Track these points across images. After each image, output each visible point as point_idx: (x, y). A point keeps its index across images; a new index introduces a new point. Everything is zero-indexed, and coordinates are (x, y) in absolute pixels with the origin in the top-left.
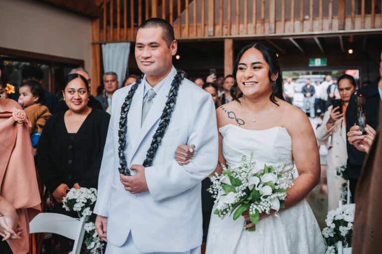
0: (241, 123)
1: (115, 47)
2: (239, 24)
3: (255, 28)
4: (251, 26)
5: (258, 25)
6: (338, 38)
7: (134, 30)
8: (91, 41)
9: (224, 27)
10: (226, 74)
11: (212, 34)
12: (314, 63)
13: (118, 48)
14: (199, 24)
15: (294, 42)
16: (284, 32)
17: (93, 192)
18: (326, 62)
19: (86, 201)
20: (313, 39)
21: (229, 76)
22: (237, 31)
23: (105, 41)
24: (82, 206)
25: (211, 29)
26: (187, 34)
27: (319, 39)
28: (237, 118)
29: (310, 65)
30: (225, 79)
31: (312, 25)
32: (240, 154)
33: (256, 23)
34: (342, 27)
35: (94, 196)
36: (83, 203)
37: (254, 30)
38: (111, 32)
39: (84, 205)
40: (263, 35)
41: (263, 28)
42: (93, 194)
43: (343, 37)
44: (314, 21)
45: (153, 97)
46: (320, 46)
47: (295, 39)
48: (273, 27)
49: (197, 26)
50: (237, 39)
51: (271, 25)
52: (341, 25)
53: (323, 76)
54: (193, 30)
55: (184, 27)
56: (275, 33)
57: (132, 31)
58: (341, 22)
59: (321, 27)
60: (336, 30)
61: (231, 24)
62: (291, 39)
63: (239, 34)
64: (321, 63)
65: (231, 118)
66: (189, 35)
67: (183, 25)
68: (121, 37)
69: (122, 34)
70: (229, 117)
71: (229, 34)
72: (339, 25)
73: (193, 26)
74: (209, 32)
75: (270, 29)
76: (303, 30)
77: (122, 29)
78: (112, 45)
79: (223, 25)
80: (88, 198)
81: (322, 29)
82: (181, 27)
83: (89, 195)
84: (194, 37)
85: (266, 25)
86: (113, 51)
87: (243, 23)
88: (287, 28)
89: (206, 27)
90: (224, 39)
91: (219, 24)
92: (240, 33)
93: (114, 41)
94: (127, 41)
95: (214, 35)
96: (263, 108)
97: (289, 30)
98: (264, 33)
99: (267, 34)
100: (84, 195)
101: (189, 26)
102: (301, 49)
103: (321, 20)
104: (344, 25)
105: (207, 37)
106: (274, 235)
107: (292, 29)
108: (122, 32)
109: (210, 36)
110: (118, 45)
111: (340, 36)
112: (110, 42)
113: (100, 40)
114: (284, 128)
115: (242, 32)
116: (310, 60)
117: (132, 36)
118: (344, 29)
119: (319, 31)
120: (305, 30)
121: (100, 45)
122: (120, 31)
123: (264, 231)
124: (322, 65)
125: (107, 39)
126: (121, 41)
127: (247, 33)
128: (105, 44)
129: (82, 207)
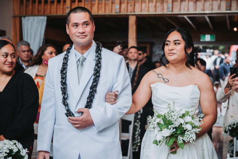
0: (166, 81)
1: (34, 20)
2: (142, 3)
3: (155, 6)
4: (152, 5)
5: (158, 4)
6: (225, 17)
7: (51, 6)
8: (12, 14)
9: (129, 5)
10: (130, 46)
11: (118, 11)
12: (205, 39)
13: (36, 20)
14: (107, 2)
15: (188, 20)
16: (180, 11)
17: (15, 144)
18: (215, 38)
19: (8, 151)
20: (204, 17)
21: (133, 47)
22: (140, 8)
23: (24, 14)
24: (5, 155)
25: (117, 7)
26: (97, 10)
27: (209, 17)
28: (164, 77)
29: (201, 40)
30: (129, 50)
31: (204, 6)
32: (167, 102)
33: (156, 2)
34: (228, 8)
35: (16, 147)
36: (6, 153)
37: (154, 9)
38: (30, 7)
39: (7, 154)
40: (162, 13)
41: (162, 8)
42: (15, 145)
43: (229, 17)
44: (205, 2)
45: (84, 62)
46: (210, 23)
47: (189, 18)
48: (171, 6)
49: (105, 4)
50: (139, 16)
51: (169, 5)
52: (228, 6)
53: (212, 51)
54: (102, 7)
55: (94, 4)
56: (172, 11)
57: (49, 7)
58: (228, 4)
59: (211, 8)
60: (223, 10)
61: (135, 3)
62: (185, 17)
63: (141, 11)
64: (211, 39)
65: (160, 78)
66: (98, 12)
67: (93, 3)
68: (39, 11)
69: (40, 9)
70: (158, 77)
71: (133, 11)
72: (227, 6)
73: (102, 4)
74: (116, 9)
75: (168, 8)
76: (196, 10)
77: (40, 5)
78: (31, 18)
79: (128, 3)
80: (10, 149)
81: (212, 9)
82: (91, 4)
83: (12, 146)
84: (103, 14)
85: (165, 4)
86: (32, 23)
87: (145, 2)
88: (182, 7)
89: (113, 5)
90: (129, 15)
91: (124, 3)
92: (143, 11)
93: (33, 15)
94: (44, 15)
95: (120, 12)
96: (181, 71)
97: (184, 10)
98: (163, 12)
99: (165, 12)
100: (7, 146)
101: (98, 4)
102: (193, 26)
103: (211, 2)
104: (231, 6)
105: (114, 13)
106: (190, 156)
107: (187, 8)
108: (40, 7)
109: (117, 12)
110: (36, 18)
111: (227, 16)
112: (29, 16)
113: (20, 13)
114: (196, 85)
115: (144, 9)
116: (201, 35)
117: (49, 10)
118: (230, 10)
119: (210, 11)
120: (197, 10)
121: (21, 18)
122: (38, 6)
123: (183, 154)
124: (211, 40)
125: (26, 14)
126: (38, 15)
127: (148, 11)
128: (24, 17)
129: (4, 157)
